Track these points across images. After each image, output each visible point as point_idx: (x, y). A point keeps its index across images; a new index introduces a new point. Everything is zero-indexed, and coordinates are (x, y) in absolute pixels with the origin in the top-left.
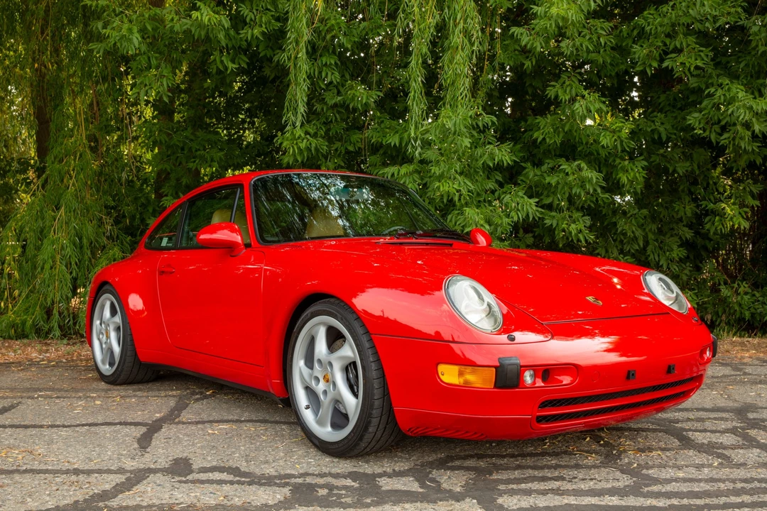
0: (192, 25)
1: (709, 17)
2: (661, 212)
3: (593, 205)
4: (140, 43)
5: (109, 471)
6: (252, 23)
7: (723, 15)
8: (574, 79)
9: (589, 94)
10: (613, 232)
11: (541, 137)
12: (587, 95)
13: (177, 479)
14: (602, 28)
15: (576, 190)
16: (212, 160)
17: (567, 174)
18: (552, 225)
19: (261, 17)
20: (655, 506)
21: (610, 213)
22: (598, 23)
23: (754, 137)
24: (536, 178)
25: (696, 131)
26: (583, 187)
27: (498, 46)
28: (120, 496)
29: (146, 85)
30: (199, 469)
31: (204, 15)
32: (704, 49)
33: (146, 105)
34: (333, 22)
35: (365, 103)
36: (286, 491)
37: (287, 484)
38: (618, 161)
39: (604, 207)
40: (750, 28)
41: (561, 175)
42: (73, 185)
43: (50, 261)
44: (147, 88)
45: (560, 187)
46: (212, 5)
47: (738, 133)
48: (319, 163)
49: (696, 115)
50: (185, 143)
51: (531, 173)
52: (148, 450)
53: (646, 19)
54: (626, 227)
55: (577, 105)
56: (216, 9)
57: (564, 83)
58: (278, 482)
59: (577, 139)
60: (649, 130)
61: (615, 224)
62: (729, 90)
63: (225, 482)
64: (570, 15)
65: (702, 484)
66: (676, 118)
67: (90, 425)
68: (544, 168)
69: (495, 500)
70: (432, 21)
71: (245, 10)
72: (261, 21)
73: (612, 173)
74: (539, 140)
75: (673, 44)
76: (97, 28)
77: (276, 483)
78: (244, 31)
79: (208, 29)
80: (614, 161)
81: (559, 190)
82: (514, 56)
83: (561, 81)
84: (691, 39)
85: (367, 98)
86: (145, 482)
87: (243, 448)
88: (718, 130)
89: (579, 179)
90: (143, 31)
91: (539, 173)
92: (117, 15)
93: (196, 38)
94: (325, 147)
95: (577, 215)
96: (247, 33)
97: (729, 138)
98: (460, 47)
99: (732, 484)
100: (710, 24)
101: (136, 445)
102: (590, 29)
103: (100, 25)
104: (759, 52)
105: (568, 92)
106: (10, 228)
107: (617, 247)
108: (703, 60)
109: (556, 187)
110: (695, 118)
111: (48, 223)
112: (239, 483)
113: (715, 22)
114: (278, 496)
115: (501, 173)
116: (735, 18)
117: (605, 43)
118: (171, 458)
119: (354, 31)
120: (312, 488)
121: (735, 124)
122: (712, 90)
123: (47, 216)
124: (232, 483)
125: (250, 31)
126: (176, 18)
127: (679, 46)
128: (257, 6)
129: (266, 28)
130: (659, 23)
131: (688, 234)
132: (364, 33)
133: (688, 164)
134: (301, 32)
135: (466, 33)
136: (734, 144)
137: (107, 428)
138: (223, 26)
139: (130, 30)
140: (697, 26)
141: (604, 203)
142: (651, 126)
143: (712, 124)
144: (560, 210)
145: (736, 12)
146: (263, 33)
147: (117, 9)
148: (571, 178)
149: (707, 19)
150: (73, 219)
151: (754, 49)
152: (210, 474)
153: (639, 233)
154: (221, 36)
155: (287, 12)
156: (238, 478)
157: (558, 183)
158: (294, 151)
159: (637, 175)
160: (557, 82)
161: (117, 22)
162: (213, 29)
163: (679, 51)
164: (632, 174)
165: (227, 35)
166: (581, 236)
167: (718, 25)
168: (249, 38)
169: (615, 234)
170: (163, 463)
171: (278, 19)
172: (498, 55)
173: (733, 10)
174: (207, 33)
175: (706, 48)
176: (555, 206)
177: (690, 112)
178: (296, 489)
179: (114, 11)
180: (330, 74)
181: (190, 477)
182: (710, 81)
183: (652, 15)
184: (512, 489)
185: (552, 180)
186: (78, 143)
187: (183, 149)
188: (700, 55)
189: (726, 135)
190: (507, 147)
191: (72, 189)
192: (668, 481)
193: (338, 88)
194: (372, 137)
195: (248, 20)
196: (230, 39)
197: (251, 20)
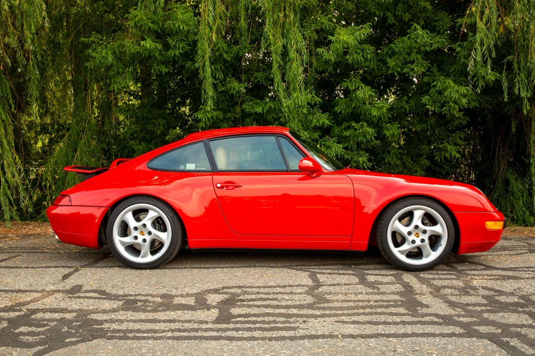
0: (140, 49)
1: (428, 43)
2: (412, 150)
3: (370, 148)
4: (112, 60)
5: (37, 291)
6: (174, 47)
7: (435, 43)
8: (356, 77)
9: (365, 86)
10: (383, 163)
11: (340, 110)
12: (364, 87)
13: (69, 295)
14: (369, 50)
15: (361, 139)
16: (159, 125)
17: (356, 130)
18: (348, 159)
19: (179, 44)
20: (314, 314)
21: (381, 152)
22: (366, 46)
23: (460, 110)
24: (339, 133)
25: (427, 107)
26: (365, 136)
27: (314, 59)
28: (31, 304)
29: (117, 83)
30: (84, 291)
31: (147, 43)
32: (425, 62)
33: (125, 93)
34: (220, 46)
35: (238, 91)
36: (121, 303)
37: (124, 299)
38: (384, 124)
39: (377, 149)
40: (456, 49)
41: (352, 130)
42: (84, 138)
43: (73, 180)
44: (118, 84)
45: (351, 137)
46: (152, 38)
47: (451, 107)
48: (219, 125)
49: (427, 97)
50: (144, 116)
51: (337, 130)
52: (65, 281)
53: (395, 44)
54: (390, 159)
55: (358, 92)
56: (154, 40)
57: (352, 80)
58: (120, 298)
59: (359, 112)
60: (399, 106)
61: (384, 158)
62: (445, 82)
63: (91, 298)
64: (350, 41)
65: (350, 303)
66: (417, 99)
67: (45, 267)
68: (343, 127)
69: (229, 309)
70: (280, 44)
71: (169, 40)
72: (179, 46)
73: (381, 131)
74: (338, 112)
75: (409, 58)
76: (89, 53)
77: (119, 299)
78: (169, 52)
79: (150, 51)
80: (382, 124)
81: (351, 139)
82: (323, 65)
83: (350, 79)
84: (419, 56)
85: (238, 88)
86: (50, 297)
87: (116, 280)
88: (439, 106)
89: (362, 133)
90: (114, 53)
91: (340, 130)
92: (100, 46)
93: (143, 56)
94: (221, 116)
95: (362, 152)
96: (171, 53)
97: (446, 110)
98: (295, 59)
99: (367, 303)
100: (429, 48)
101: (61, 278)
102: (363, 50)
103: (90, 51)
104: (461, 63)
105: (354, 85)
106: (50, 162)
107: (386, 171)
108: (425, 68)
109: (349, 137)
110: (426, 99)
111: (70, 159)
112: (100, 298)
113: (431, 47)
114: (114, 306)
115: (320, 130)
116: (441, 44)
117: (371, 58)
118: (73, 285)
119: (232, 50)
120: (136, 301)
121: (448, 102)
122: (435, 83)
123: (69, 154)
124: (95, 298)
125: (173, 52)
126: (132, 45)
127: (412, 60)
128: (177, 38)
129: (182, 50)
130: (402, 46)
131: (428, 163)
132: (237, 52)
133: (424, 125)
134: (205, 51)
135: (298, 51)
136: (450, 114)
137: (53, 269)
138: (158, 50)
139: (107, 53)
140: (422, 49)
141: (377, 146)
142: (400, 105)
143: (436, 102)
144: (352, 150)
145: (442, 41)
146: (180, 53)
147: (100, 42)
148: (358, 131)
149: (427, 45)
150: (84, 157)
151: (458, 61)
152: (88, 294)
153: (398, 162)
154: (157, 55)
155: (197, 40)
156: (101, 296)
157: (350, 135)
158: (205, 119)
159: (395, 132)
160: (348, 79)
161: (99, 49)
162: (152, 51)
163: (412, 62)
164: (392, 131)
165: (161, 54)
166: (365, 165)
167: (432, 48)
168: (173, 56)
169: (385, 164)
170: (68, 287)
171: (189, 45)
172: (314, 64)
173: (440, 40)
174: (149, 53)
175: (427, 61)
176: (349, 148)
177: (424, 96)
178: (128, 302)
179: (98, 43)
180: (217, 74)
181: (75, 295)
182: (435, 79)
183: (399, 42)
184: (244, 304)
185: (347, 133)
186: (87, 115)
187: (143, 119)
188: (423, 65)
189: (444, 109)
190: (326, 115)
191: (83, 141)
192: (334, 301)
193: (223, 82)
194: (246, 109)
195: (172, 46)
196: (163, 57)
197: (173, 46)
